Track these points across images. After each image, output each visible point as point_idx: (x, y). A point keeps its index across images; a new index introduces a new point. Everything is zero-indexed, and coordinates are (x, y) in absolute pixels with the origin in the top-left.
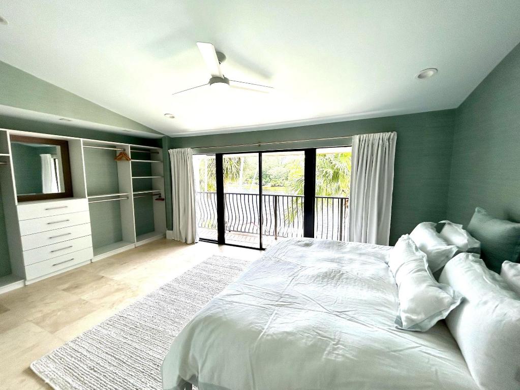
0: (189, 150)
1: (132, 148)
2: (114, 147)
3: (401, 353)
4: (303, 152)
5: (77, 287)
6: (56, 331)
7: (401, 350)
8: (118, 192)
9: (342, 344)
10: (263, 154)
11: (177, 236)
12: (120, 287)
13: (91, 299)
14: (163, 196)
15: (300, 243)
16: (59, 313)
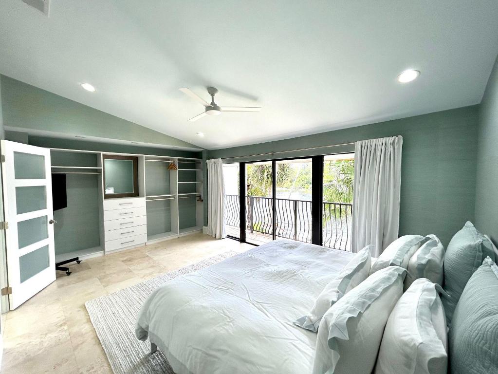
0: (220, 160)
1: (179, 160)
2: (168, 159)
3: (271, 339)
4: (311, 160)
5: (130, 260)
6: (107, 286)
7: (273, 338)
8: (170, 194)
9: (233, 323)
10: (277, 162)
11: (210, 231)
12: (155, 265)
13: (134, 270)
14: (202, 198)
15: (285, 245)
16: (113, 275)
